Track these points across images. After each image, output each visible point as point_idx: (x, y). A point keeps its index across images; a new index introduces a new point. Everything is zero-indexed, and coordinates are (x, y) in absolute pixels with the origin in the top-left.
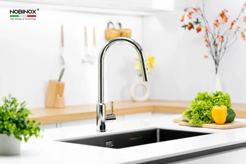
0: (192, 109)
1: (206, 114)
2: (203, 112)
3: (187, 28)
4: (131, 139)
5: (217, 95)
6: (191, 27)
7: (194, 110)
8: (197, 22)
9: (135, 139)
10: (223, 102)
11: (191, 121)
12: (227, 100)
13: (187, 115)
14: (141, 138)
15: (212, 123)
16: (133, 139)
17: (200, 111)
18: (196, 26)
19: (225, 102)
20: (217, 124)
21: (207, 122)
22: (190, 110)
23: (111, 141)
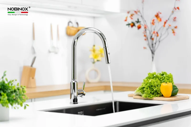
0: (145, 85)
1: (156, 89)
2: (153, 87)
3: (130, 26)
4: (97, 110)
5: (163, 75)
6: (133, 25)
7: (146, 86)
8: (138, 22)
9: (100, 109)
10: (168, 80)
11: (144, 95)
12: (171, 79)
13: (141, 91)
14: (104, 109)
15: (160, 96)
16: (98, 110)
17: (151, 87)
18: (137, 25)
19: (169, 80)
20: (164, 97)
21: (157, 95)
22: (143, 87)
23: (82, 111)
